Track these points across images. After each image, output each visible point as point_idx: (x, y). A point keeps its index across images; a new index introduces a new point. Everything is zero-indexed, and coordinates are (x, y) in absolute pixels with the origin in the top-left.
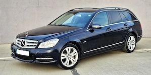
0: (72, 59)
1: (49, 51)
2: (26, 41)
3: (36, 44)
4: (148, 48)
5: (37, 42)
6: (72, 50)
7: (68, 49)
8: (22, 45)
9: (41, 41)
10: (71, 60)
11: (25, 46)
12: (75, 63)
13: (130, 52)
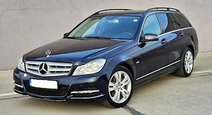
0: (124, 90)
1: (92, 80)
2: (49, 64)
3: (69, 70)
4: (206, 69)
5: (71, 65)
6: (123, 77)
7: (118, 75)
8: (43, 72)
9: (77, 64)
10: (122, 91)
11: (47, 72)
12: (128, 96)
13: (187, 75)
